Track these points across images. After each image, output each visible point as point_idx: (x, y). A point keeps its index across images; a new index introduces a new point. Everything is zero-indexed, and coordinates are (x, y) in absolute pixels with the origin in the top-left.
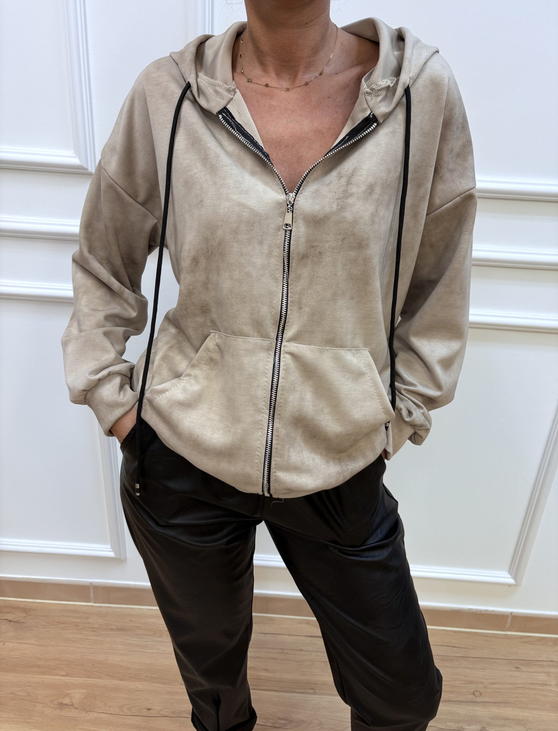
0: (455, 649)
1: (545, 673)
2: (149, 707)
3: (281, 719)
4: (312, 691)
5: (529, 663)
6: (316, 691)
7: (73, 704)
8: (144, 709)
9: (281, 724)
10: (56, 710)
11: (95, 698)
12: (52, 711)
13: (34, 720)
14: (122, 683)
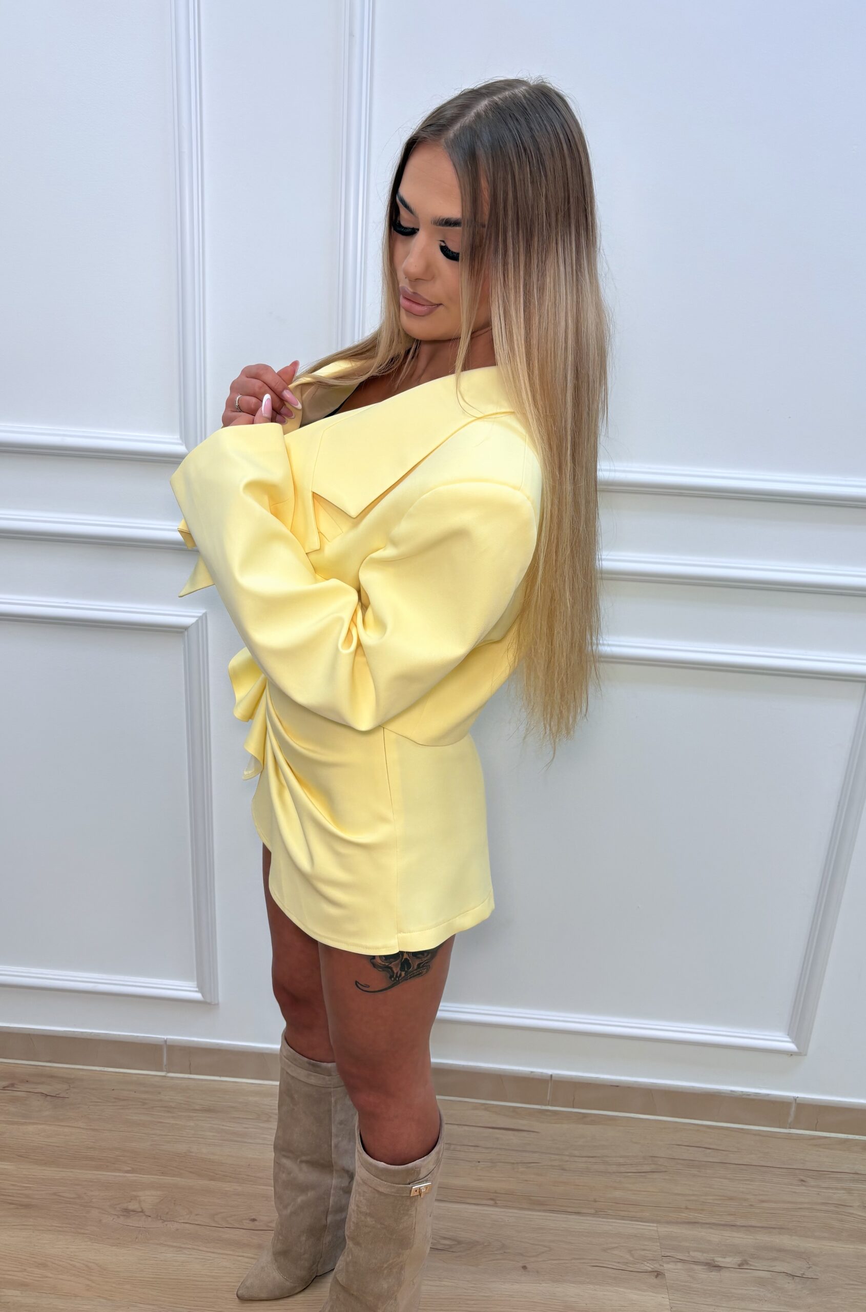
0: (710, 1151)
1: (845, 1189)
2: (252, 1218)
3: (445, 1238)
4: (491, 1202)
5: (820, 1174)
6: (497, 1202)
7: (143, 1210)
8: (246, 1219)
9: (444, 1244)
10: (119, 1217)
11: (174, 1204)
12: (113, 1219)
13: (87, 1230)
14: (213, 1183)
